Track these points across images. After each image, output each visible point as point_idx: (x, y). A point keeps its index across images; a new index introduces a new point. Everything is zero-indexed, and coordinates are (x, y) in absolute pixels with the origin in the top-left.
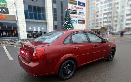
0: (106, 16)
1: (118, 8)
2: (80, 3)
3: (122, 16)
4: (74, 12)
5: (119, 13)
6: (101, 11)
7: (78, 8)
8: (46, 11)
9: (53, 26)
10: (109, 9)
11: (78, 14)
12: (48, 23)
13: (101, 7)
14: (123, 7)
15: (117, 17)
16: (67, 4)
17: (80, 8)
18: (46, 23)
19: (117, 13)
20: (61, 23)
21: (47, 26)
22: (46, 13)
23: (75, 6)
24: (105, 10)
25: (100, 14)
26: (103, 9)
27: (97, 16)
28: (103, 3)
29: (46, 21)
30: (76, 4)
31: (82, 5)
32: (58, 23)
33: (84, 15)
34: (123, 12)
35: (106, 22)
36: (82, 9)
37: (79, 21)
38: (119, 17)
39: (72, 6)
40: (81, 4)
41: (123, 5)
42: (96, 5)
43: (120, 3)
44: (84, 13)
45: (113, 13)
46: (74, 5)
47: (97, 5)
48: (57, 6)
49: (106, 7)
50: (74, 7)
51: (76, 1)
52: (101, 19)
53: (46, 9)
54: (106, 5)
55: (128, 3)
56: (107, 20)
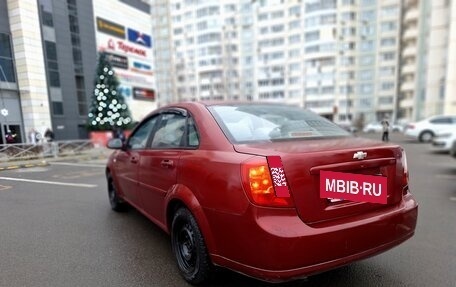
0: (206, 81)
1: (235, 60)
2: (134, 35)
3: (249, 85)
4: (119, 60)
5: (240, 73)
6: (192, 64)
7: (131, 50)
8: (16, 49)
9: (46, 104)
10: (213, 62)
11: (133, 70)
12: (28, 92)
13: (191, 51)
14: (249, 59)
15: (237, 86)
16: (94, 33)
17: (137, 51)
18: (17, 94)
19: (235, 73)
20: (74, 97)
21: (24, 103)
22: (17, 56)
23: (120, 43)
24: (203, 63)
25: (190, 72)
26: (197, 59)
27: (181, 79)
28: (196, 40)
29: (18, 87)
30: (122, 36)
31: (140, 43)
32: (63, 93)
33: (150, 74)
34: (249, 72)
35: (208, 98)
36: (143, 53)
37: (137, 92)
38: (241, 86)
39: (110, 41)
40: (140, 39)
41: (248, 54)
42: (173, 45)
43: (240, 48)
44: (148, 67)
45: (225, 75)
46: (116, 40)
47: (178, 43)
48: (57, 36)
49: (203, 54)
50: (117, 46)
51: (122, 28)
52: (193, 89)
53: (15, 42)
54: (203, 49)
55: (259, 50)
56: (212, 93)
